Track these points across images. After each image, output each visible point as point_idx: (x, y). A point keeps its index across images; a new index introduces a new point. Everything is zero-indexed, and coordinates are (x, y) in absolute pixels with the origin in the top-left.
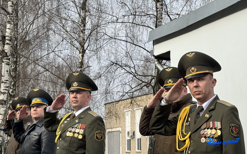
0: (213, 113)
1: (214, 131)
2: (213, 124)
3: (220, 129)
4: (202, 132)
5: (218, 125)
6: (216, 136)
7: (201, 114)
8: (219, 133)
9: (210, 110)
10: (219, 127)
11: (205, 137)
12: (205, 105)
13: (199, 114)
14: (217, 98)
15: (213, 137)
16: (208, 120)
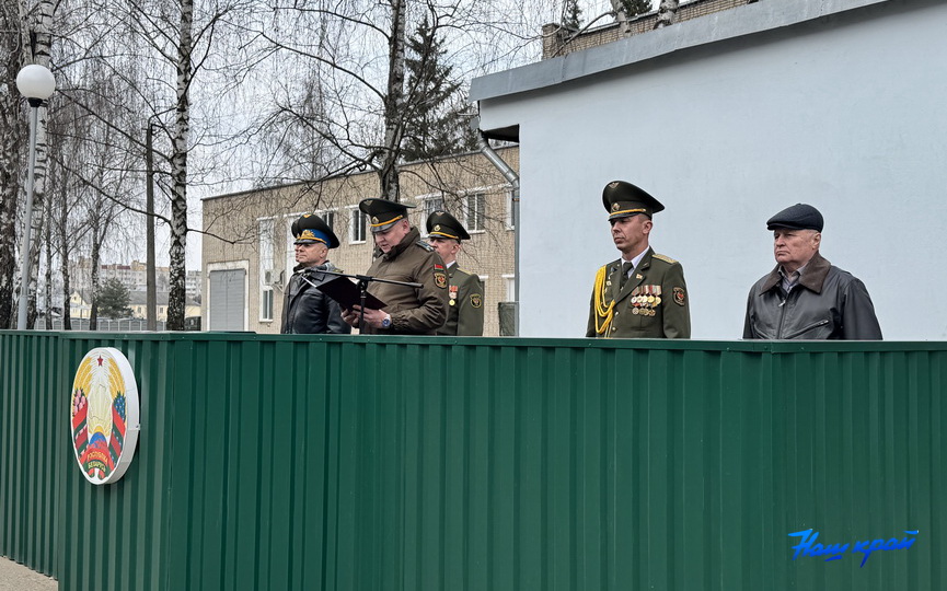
0: (649, 274)
1: (651, 299)
2: (650, 289)
3: (660, 296)
4: (633, 300)
5: (657, 289)
6: (654, 305)
7: (630, 274)
8: (659, 300)
9: (643, 269)
10: (659, 293)
11: (639, 307)
12: (635, 261)
13: (626, 274)
14: (651, 251)
15: (649, 308)
16: (642, 283)
